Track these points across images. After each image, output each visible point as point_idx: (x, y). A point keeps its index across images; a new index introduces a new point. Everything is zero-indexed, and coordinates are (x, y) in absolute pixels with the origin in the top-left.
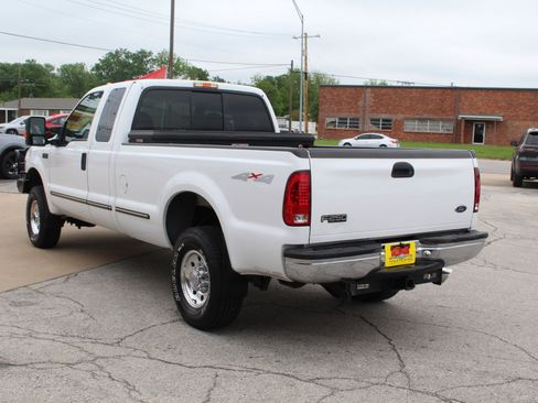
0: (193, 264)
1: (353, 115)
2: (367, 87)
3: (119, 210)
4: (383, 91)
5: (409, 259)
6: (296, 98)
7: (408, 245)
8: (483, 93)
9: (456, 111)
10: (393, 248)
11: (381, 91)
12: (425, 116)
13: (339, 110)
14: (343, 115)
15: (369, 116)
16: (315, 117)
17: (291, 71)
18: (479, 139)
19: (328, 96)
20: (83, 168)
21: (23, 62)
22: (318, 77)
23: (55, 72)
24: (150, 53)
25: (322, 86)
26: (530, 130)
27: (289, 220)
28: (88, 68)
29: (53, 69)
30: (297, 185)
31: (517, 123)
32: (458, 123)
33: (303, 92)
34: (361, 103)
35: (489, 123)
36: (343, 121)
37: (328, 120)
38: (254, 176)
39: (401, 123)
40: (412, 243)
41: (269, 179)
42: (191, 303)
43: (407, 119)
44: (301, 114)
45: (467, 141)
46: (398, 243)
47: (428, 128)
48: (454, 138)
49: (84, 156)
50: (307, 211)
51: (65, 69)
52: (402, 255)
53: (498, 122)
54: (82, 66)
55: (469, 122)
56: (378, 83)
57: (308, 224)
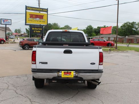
5: (71, 76)
7: (71, 72)
10: (64, 72)
28: (119, 27)
51: (114, 27)
52: (68, 75)
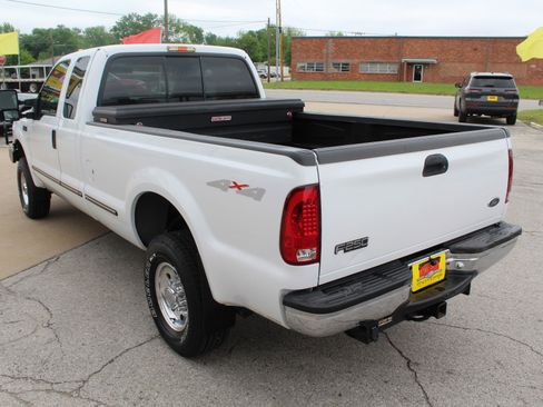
0: (169, 276)
1: (318, 61)
2: (329, 38)
3: (89, 198)
4: (342, 41)
5: (438, 275)
6: (273, 47)
7: (438, 259)
8: (421, 41)
9: (400, 55)
11: (339, 41)
12: (375, 60)
13: (308, 57)
14: (311, 61)
15: (331, 61)
16: (288, 63)
17: (269, 26)
18: (418, 77)
19: (299, 46)
20: (54, 146)
21: (55, 27)
22: (289, 30)
23: (81, 34)
24: (156, 16)
25: (294, 38)
26: (474, 74)
27: (289, 256)
28: (107, 30)
29: (80, 31)
30: (299, 207)
31: (447, 65)
32: (401, 65)
33: (278, 43)
34: (325, 51)
35: (426, 64)
36: (311, 66)
37: (299, 65)
38: (236, 186)
39: (356, 66)
40: (442, 254)
41: (258, 194)
42: (170, 323)
43: (362, 63)
44: (278, 60)
45: (409, 80)
46: (426, 259)
47: (378, 69)
48: (398, 78)
49: (54, 132)
50: (316, 242)
51: (89, 31)
53: (433, 64)
54: (102, 29)
55: (410, 64)
56: (336, 34)
57: (318, 259)
